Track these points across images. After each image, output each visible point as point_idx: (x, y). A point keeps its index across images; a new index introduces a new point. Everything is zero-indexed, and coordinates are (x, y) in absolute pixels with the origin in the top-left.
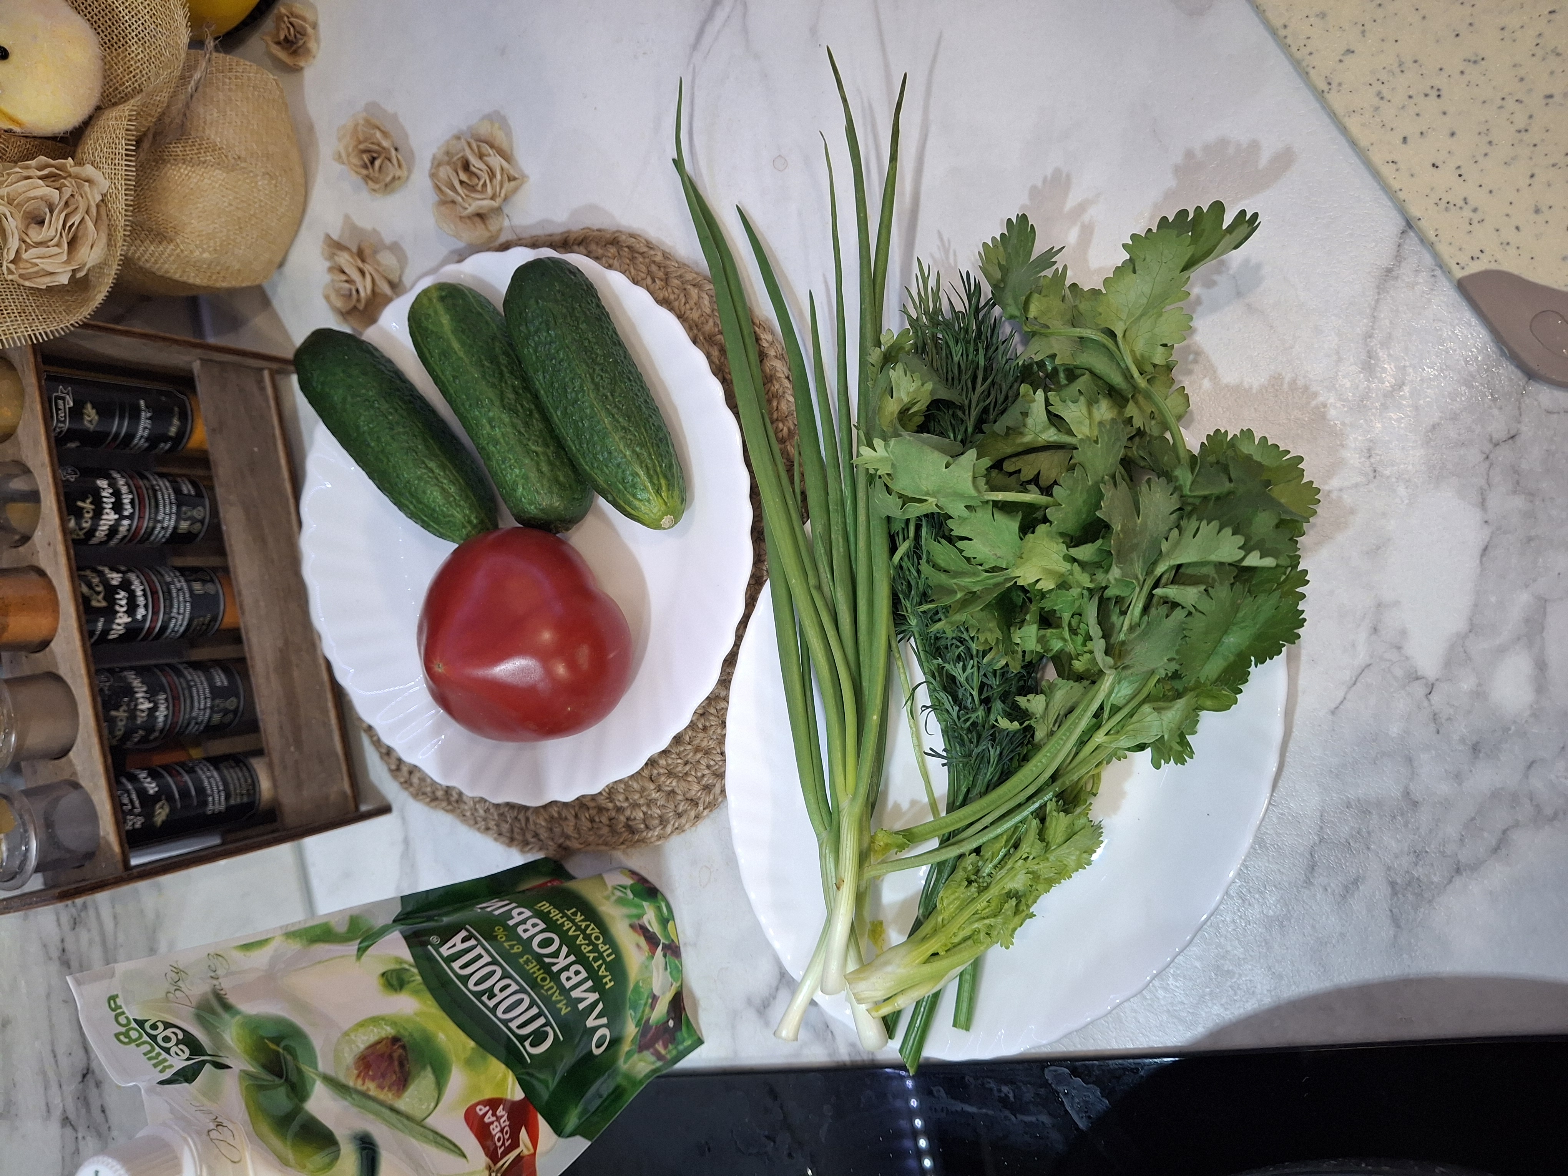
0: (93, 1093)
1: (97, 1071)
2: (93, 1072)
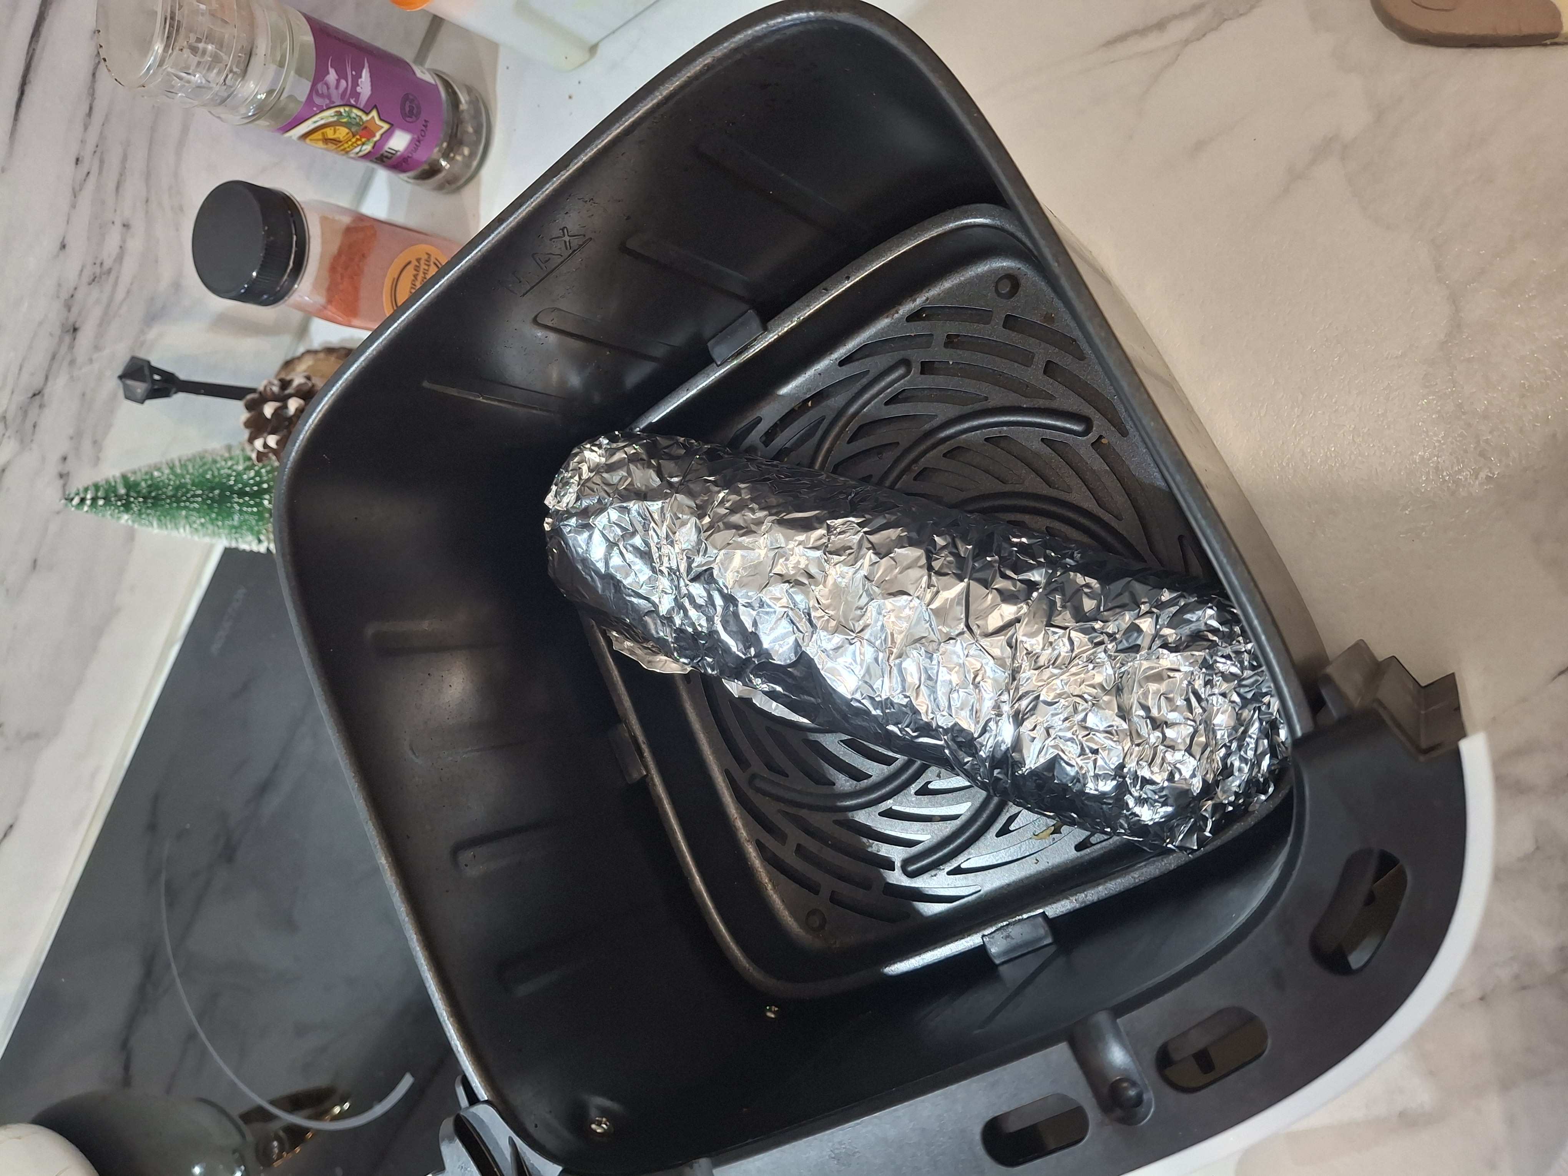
0: (33, 411)
1: (46, 397)
2: (43, 396)
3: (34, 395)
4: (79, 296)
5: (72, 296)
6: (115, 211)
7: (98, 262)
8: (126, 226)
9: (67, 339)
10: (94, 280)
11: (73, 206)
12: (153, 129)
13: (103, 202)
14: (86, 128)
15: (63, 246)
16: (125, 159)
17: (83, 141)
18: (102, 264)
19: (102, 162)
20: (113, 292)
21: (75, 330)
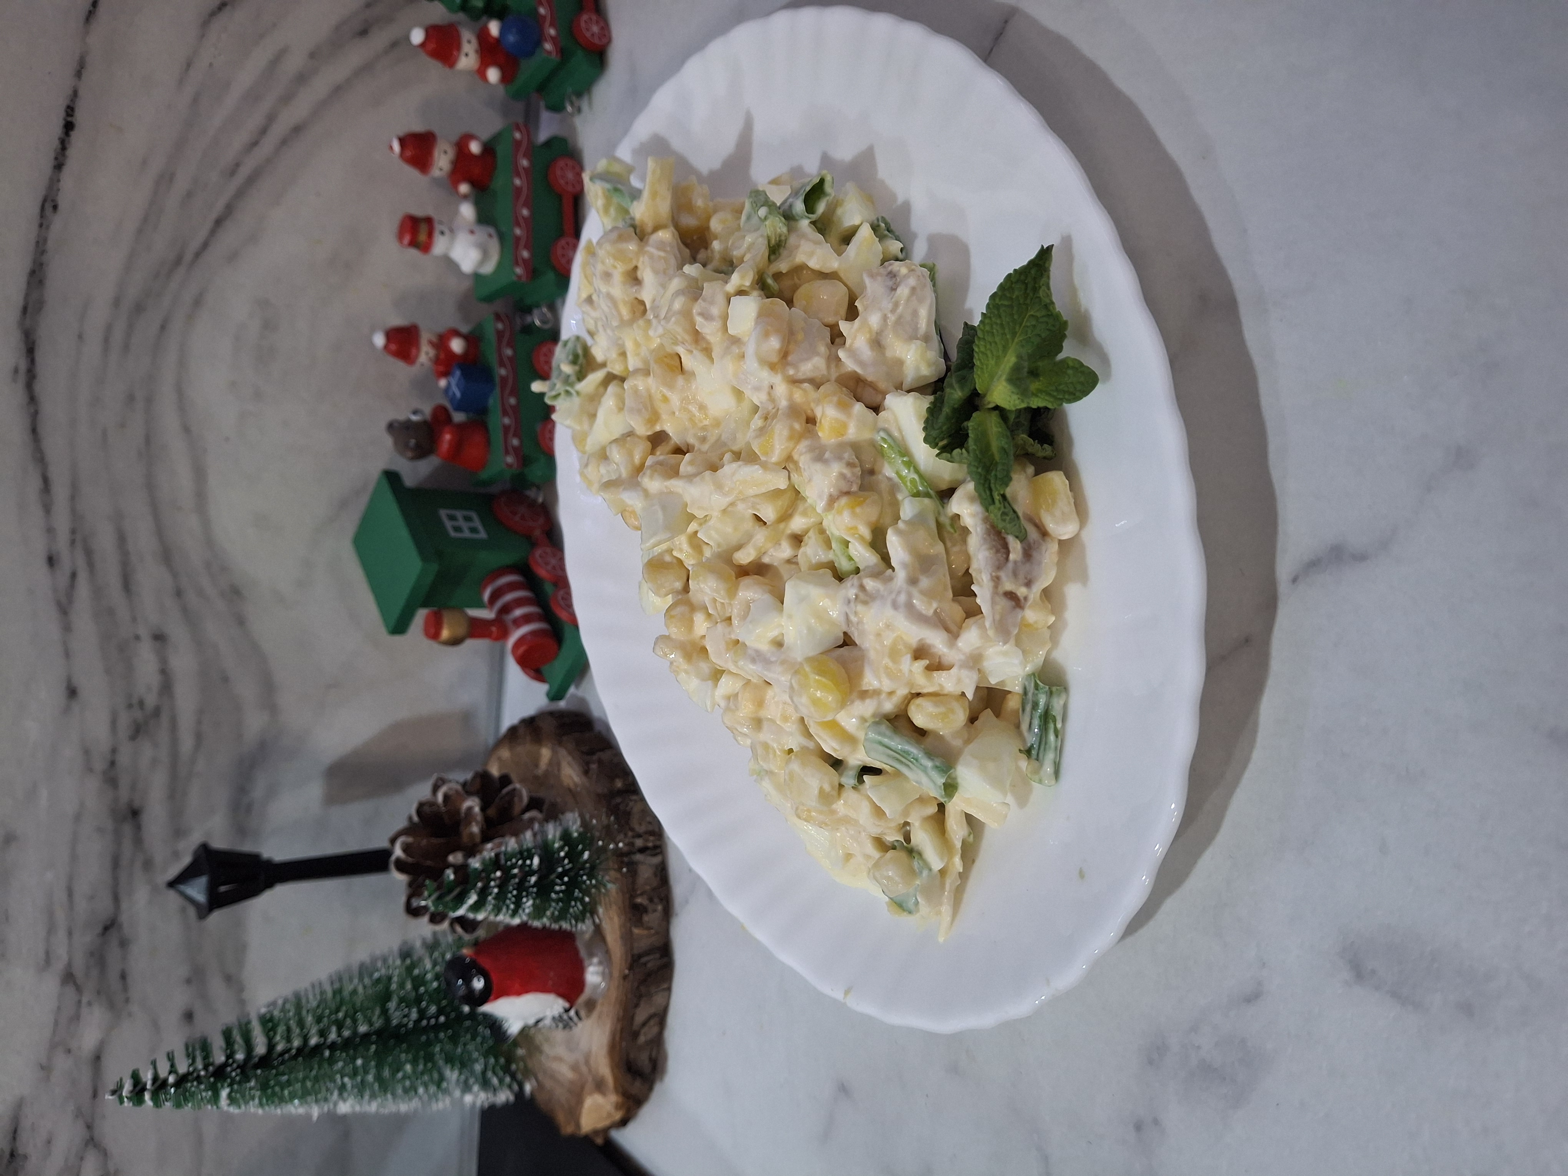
3: (106, 929)
4: (124, 759)
5: (113, 763)
6: (134, 619)
7: (135, 701)
8: (159, 638)
9: (127, 830)
10: (138, 731)
11: (67, 628)
12: (150, 486)
13: (111, 612)
14: (47, 508)
15: (72, 692)
16: (122, 539)
17: (50, 531)
18: (141, 704)
19: (89, 553)
20: (174, 742)
21: (135, 813)
